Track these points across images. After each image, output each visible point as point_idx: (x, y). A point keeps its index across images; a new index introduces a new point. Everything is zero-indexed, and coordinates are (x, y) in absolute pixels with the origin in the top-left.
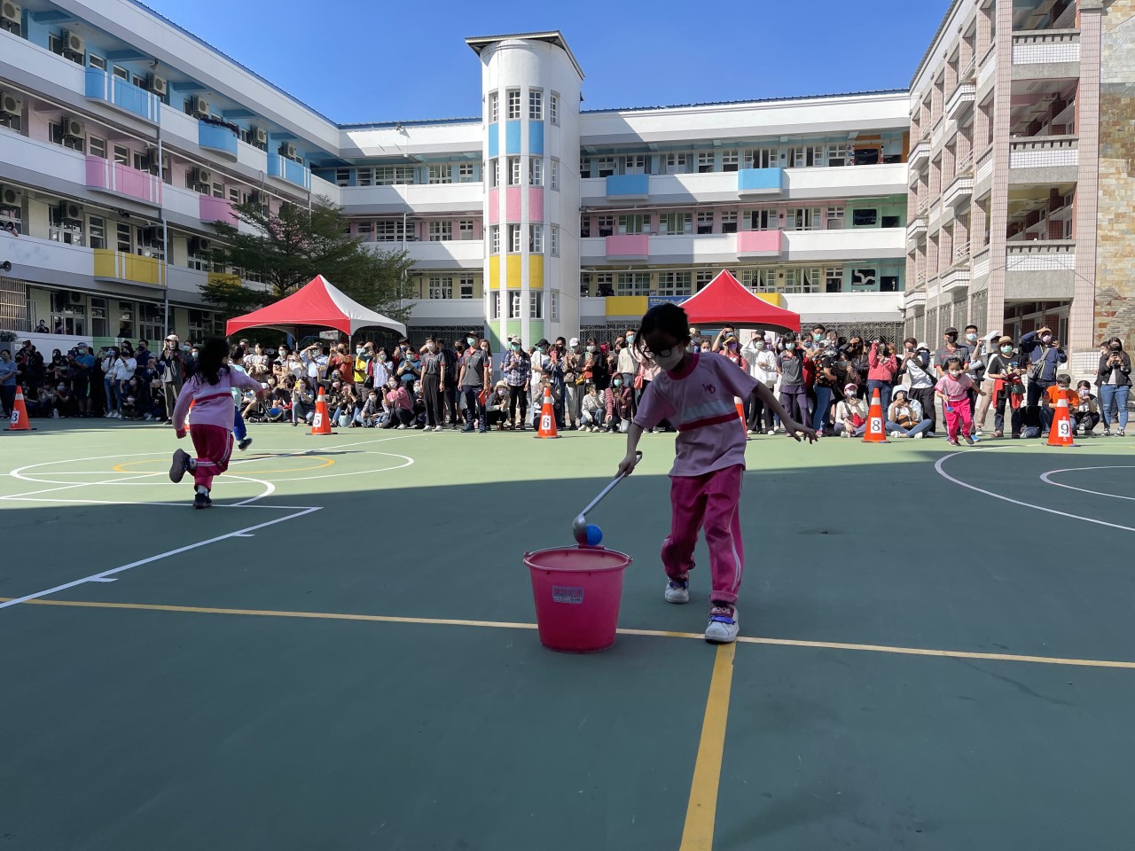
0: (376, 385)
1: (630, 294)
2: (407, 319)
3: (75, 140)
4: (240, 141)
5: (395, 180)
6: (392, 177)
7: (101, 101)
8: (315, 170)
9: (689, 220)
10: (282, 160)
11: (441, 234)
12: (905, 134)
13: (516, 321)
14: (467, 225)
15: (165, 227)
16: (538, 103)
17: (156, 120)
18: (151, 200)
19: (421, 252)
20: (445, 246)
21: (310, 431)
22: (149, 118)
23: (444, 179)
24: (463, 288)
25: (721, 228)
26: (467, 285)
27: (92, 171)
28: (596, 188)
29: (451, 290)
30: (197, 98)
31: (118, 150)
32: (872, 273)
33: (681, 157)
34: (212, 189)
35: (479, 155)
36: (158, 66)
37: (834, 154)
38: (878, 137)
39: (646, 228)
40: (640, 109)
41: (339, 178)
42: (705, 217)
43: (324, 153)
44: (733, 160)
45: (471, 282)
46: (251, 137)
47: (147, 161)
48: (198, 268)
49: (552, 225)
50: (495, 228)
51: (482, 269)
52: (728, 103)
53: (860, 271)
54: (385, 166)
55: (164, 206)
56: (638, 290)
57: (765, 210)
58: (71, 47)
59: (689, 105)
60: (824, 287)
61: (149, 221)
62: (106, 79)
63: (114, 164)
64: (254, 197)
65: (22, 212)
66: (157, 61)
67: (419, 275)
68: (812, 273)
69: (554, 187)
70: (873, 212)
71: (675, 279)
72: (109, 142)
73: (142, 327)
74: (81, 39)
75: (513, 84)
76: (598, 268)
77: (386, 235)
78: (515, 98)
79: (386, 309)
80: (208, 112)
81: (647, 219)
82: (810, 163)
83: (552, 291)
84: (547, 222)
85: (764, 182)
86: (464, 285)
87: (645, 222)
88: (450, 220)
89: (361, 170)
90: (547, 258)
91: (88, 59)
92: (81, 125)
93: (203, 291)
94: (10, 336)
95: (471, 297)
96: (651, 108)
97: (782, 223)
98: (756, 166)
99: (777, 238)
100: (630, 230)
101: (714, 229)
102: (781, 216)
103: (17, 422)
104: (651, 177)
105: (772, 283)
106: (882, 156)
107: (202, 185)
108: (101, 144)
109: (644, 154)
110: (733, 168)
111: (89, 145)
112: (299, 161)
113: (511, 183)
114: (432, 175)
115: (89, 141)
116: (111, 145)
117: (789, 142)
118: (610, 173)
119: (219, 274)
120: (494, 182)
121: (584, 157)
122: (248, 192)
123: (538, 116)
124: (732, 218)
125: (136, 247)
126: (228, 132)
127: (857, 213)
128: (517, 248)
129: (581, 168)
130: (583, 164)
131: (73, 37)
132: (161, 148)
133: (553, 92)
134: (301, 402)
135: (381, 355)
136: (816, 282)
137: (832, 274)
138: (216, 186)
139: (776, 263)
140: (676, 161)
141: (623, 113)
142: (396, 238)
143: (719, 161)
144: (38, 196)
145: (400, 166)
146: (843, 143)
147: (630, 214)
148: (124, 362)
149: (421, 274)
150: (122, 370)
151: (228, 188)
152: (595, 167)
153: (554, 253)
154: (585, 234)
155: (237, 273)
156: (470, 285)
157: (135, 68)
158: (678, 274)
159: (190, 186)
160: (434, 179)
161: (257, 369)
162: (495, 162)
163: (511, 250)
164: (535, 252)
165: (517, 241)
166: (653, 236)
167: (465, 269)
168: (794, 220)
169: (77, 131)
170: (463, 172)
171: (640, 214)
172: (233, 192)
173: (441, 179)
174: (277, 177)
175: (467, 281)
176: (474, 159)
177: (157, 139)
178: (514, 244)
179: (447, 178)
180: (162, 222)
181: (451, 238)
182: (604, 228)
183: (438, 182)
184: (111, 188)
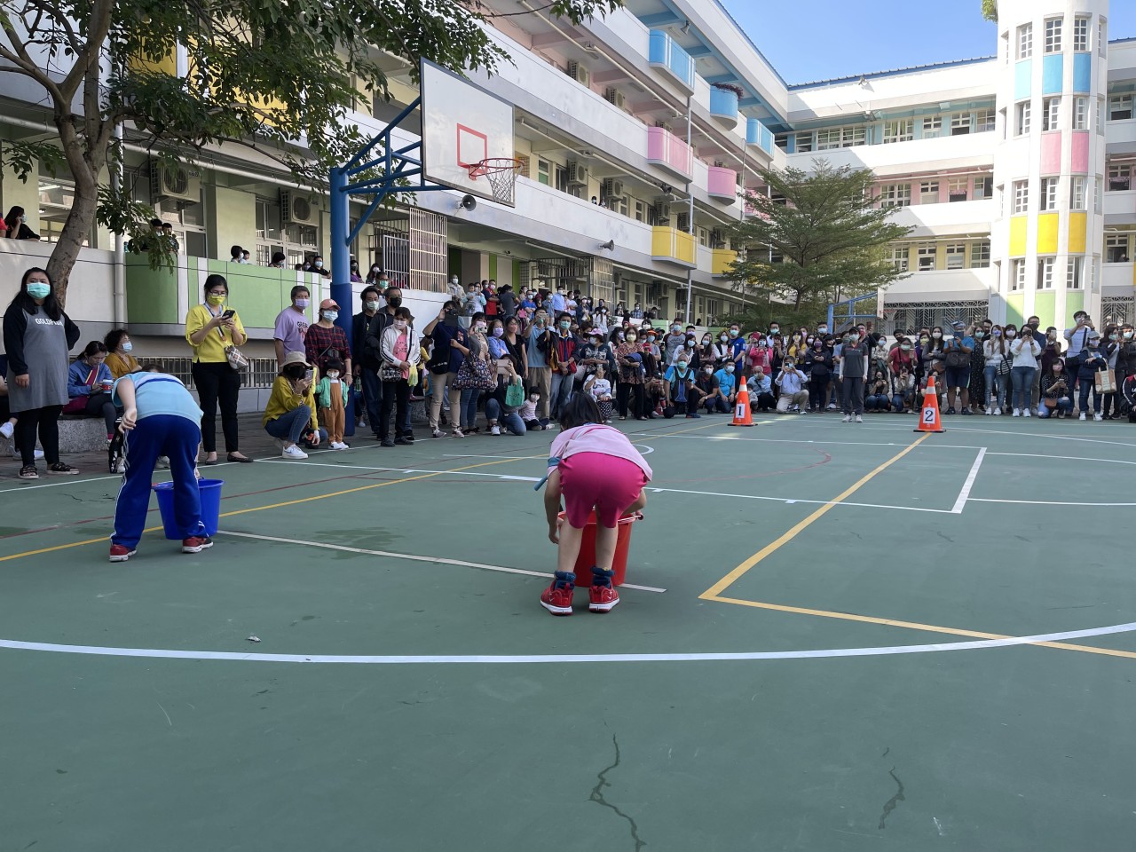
5: (842, 142)
6: (838, 139)
7: (661, 66)
10: (759, 126)
14: (930, 186)
15: (692, 201)
16: (1084, 31)
17: (693, 86)
18: (688, 173)
22: (689, 84)
23: (902, 136)
24: (921, 258)
26: (927, 255)
29: (906, 262)
41: (778, 145)
45: (933, 251)
49: (1097, 176)
51: (990, 234)
54: (829, 128)
55: (693, 180)
62: (666, 39)
63: (669, 135)
69: (1098, 131)
75: (1053, 12)
78: (1054, 28)
83: (1093, 255)
84: (1092, 172)
86: (923, 256)
88: (908, 183)
89: (799, 135)
90: (1090, 216)
92: (622, 96)
95: (931, 270)
113: (1046, 128)
114: (887, 133)
123: (1083, 47)
128: (1053, 205)
133: (1101, 18)
153: (1097, 209)
156: (932, 255)
160: (891, 137)
162: (1022, 106)
163: (1043, 208)
164: (1076, 209)
165: (1052, 197)
167: (934, 237)
173: (899, 137)
174: (755, 144)
175: (927, 252)
176: (945, 110)
177: (687, 108)
178: (1048, 202)
179: (907, 135)
180: (689, 196)
181: (908, 203)
182: (1116, 180)
183: (895, 140)
184: (666, 161)
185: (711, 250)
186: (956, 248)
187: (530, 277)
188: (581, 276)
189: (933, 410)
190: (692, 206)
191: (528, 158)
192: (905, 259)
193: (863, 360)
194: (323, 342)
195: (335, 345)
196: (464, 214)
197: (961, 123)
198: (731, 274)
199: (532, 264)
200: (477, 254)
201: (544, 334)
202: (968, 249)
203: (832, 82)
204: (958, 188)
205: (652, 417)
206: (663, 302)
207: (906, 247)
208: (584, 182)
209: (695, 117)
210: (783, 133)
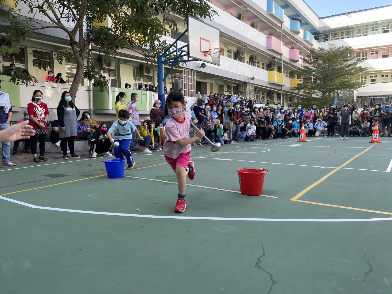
5: (340, 37)
6: (339, 36)
7: (272, 13)
10: (308, 33)
11: (361, 57)
14: (374, 52)
18: (281, 51)
22: (282, 19)
23: (363, 34)
24: (371, 79)
26: (374, 78)
45: (376, 76)
54: (335, 32)
62: (274, 4)
63: (274, 38)
88: (366, 51)
89: (324, 35)
92: (257, 25)
114: (358, 33)
145: (341, 31)
156: (376, 78)
167: (376, 71)
170: (373, 30)
173: (362, 34)
174: (307, 40)
175: (374, 77)
176: (380, 24)
177: (281, 28)
179: (365, 34)
180: (282, 60)
181: (366, 59)
184: (273, 47)
185: (290, 79)
186: (385, 75)
187: (224, 91)
188: (242, 90)
189: (377, 135)
190: (283, 63)
191: (224, 49)
192: (365, 80)
193: (349, 117)
194: (156, 114)
195: (160, 115)
196: (202, 70)
197: (386, 29)
198: (298, 88)
199: (225, 86)
200: (206, 83)
201: (230, 110)
202: (389, 75)
203: (336, 15)
204: (385, 53)
205: (269, 139)
206: (272, 98)
207: (365, 75)
208: (243, 57)
209: (284, 31)
210: (317, 35)
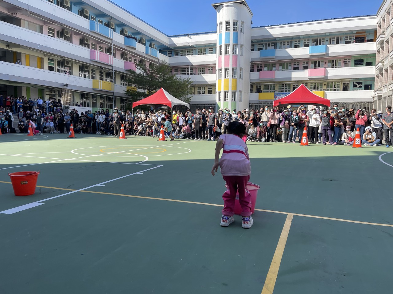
0: (179, 125)
1: (268, 92)
2: (190, 101)
3: (87, 44)
4: (137, 43)
5: (187, 54)
7: (95, 31)
8: (161, 51)
9: (290, 65)
10: (150, 49)
11: (202, 72)
12: (375, 31)
13: (227, 102)
14: (211, 69)
15: (114, 72)
16: (236, 25)
17: (111, 37)
18: (109, 63)
19: (195, 78)
20: (203, 76)
21: (158, 140)
22: (109, 36)
25: (302, 68)
27: (92, 54)
28: (256, 55)
29: (205, 91)
30: (124, 30)
31: (100, 47)
32: (361, 83)
33: (288, 42)
34: (128, 59)
35: (215, 44)
36: (112, 19)
37: (347, 39)
38: (365, 32)
39: (274, 68)
40: (273, 26)
41: (168, 54)
42: (296, 64)
43: (164, 45)
44: (308, 43)
45: (211, 88)
46: (140, 41)
47: (108, 51)
48: (123, 85)
49: (240, 68)
50: (220, 70)
51: (215, 84)
52: (306, 22)
53: (356, 83)
55: (113, 65)
56: (271, 90)
57: (319, 61)
58: (85, 14)
59: (292, 23)
60: (342, 89)
61: (109, 70)
62: (96, 24)
63: (99, 52)
64: (141, 61)
65: (71, 68)
66: (112, 17)
67: (194, 86)
68: (337, 83)
69: (241, 55)
70: (362, 61)
71: (284, 86)
72: (97, 45)
73: (106, 104)
74: (88, 11)
75: (227, 19)
76: (256, 83)
77: (183, 73)
78: (228, 24)
79: (183, 98)
80: (127, 34)
81: (275, 65)
82: (337, 43)
83: (239, 91)
84: (238, 67)
85: (319, 50)
86: (209, 90)
87: (274, 66)
88: (205, 67)
89: (175, 51)
90: (238, 80)
91: (90, 18)
92: (88, 39)
93: (125, 93)
94: (68, 107)
95: (211, 94)
96: (277, 25)
97: (326, 65)
98: (317, 44)
99: (324, 71)
100: (268, 69)
101: (299, 68)
102: (326, 63)
103: (71, 135)
104: (276, 50)
105: (321, 88)
106: (366, 39)
107: (125, 58)
108: (95, 45)
109: (274, 42)
110: (308, 46)
111: (91, 46)
112: (155, 48)
113: (226, 54)
115: (91, 44)
116: (98, 46)
117: (330, 35)
118: (261, 49)
119: (129, 87)
120: (220, 54)
121: (252, 44)
122: (139, 60)
123: (236, 30)
124: (306, 64)
125: (105, 78)
126: (134, 40)
127: (355, 61)
128: (228, 76)
129: (251, 48)
130: (252, 46)
131: (86, 11)
132: (113, 46)
133: (242, 21)
134: (156, 130)
135: (181, 115)
136: (339, 87)
137: (345, 84)
138: (129, 58)
139: (323, 80)
140: (286, 44)
141: (267, 27)
142: (187, 74)
143: (302, 43)
144: (76, 63)
145: (188, 49)
146: (351, 35)
147: (268, 63)
148: (102, 116)
149: (195, 86)
150: (101, 119)
151: (133, 58)
152: (256, 47)
153: (241, 78)
154: (252, 71)
155: (135, 86)
157: (105, 20)
158: (286, 85)
159: (121, 58)
160: (200, 53)
161: (142, 119)
162: (221, 47)
163: (226, 77)
164: (234, 77)
165: (228, 74)
166: (277, 71)
168: (331, 64)
169: (87, 42)
170: (210, 51)
171: (272, 63)
172: (135, 60)
174: (149, 54)
177: (111, 43)
178: (227, 75)
179: (204, 53)
180: (113, 70)
181: (205, 74)
182: (259, 68)
183: (201, 54)
185: (126, 87)
199: (45, 90)
200: (21, 87)
209: (116, 46)
